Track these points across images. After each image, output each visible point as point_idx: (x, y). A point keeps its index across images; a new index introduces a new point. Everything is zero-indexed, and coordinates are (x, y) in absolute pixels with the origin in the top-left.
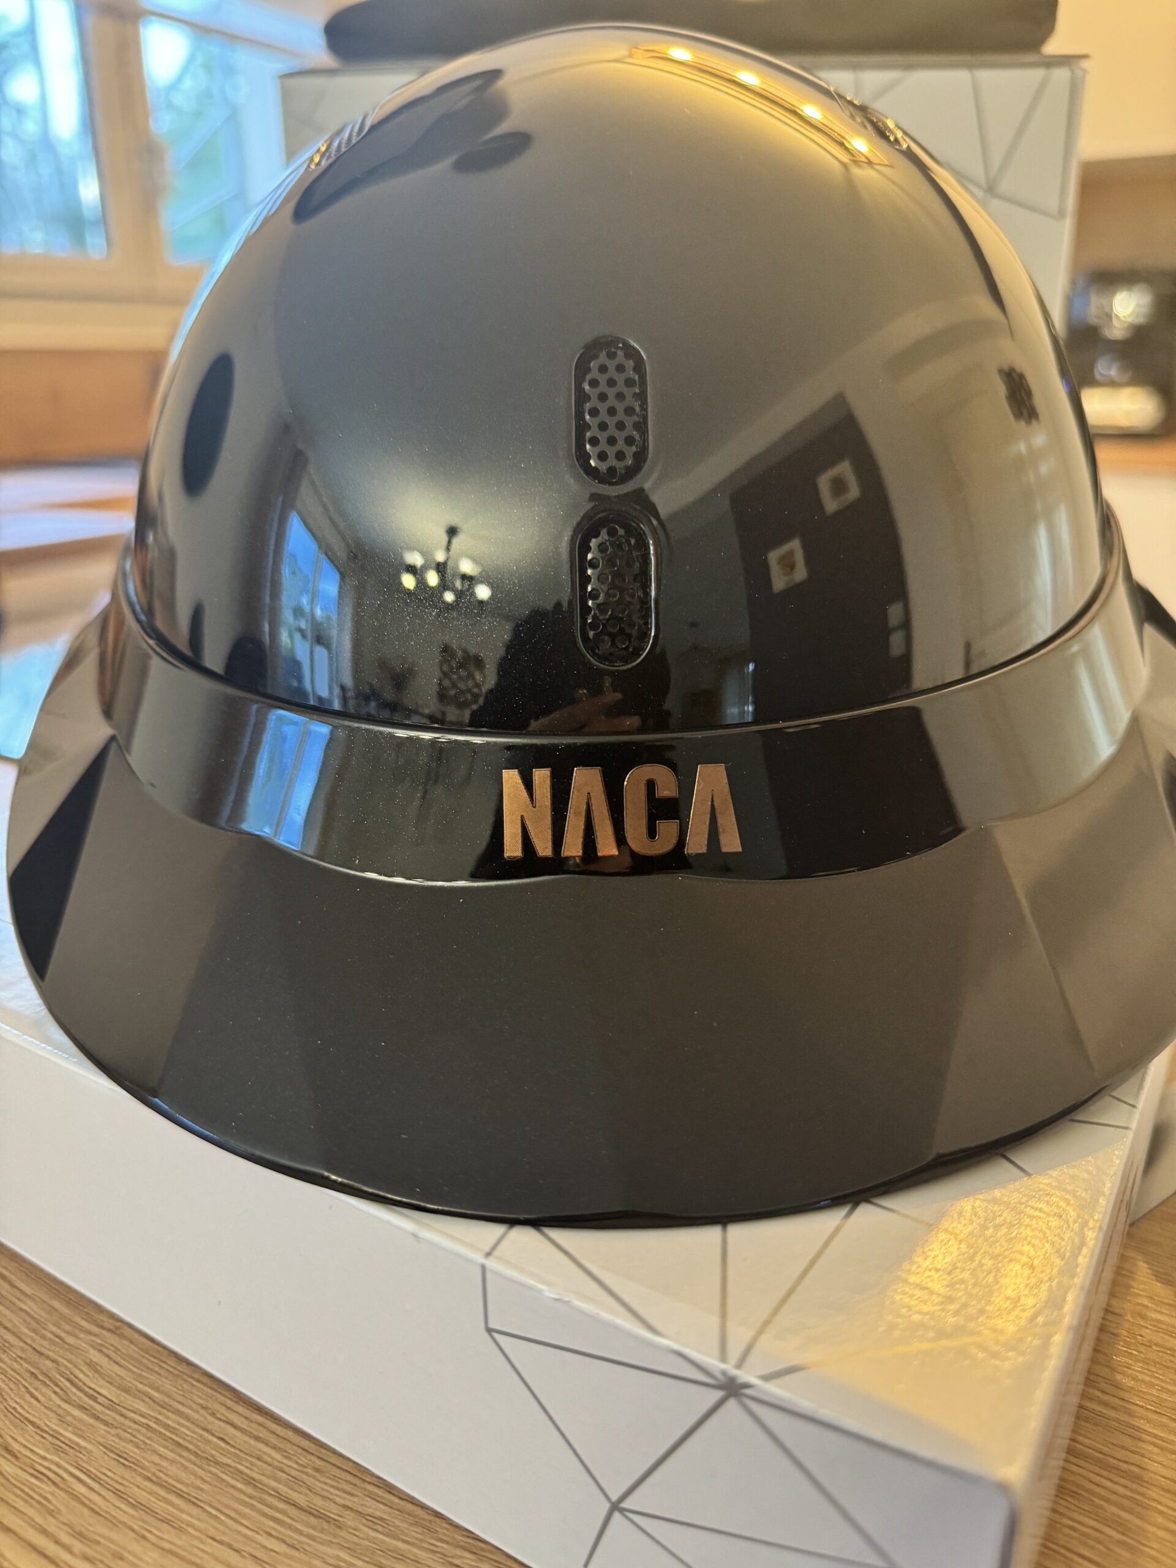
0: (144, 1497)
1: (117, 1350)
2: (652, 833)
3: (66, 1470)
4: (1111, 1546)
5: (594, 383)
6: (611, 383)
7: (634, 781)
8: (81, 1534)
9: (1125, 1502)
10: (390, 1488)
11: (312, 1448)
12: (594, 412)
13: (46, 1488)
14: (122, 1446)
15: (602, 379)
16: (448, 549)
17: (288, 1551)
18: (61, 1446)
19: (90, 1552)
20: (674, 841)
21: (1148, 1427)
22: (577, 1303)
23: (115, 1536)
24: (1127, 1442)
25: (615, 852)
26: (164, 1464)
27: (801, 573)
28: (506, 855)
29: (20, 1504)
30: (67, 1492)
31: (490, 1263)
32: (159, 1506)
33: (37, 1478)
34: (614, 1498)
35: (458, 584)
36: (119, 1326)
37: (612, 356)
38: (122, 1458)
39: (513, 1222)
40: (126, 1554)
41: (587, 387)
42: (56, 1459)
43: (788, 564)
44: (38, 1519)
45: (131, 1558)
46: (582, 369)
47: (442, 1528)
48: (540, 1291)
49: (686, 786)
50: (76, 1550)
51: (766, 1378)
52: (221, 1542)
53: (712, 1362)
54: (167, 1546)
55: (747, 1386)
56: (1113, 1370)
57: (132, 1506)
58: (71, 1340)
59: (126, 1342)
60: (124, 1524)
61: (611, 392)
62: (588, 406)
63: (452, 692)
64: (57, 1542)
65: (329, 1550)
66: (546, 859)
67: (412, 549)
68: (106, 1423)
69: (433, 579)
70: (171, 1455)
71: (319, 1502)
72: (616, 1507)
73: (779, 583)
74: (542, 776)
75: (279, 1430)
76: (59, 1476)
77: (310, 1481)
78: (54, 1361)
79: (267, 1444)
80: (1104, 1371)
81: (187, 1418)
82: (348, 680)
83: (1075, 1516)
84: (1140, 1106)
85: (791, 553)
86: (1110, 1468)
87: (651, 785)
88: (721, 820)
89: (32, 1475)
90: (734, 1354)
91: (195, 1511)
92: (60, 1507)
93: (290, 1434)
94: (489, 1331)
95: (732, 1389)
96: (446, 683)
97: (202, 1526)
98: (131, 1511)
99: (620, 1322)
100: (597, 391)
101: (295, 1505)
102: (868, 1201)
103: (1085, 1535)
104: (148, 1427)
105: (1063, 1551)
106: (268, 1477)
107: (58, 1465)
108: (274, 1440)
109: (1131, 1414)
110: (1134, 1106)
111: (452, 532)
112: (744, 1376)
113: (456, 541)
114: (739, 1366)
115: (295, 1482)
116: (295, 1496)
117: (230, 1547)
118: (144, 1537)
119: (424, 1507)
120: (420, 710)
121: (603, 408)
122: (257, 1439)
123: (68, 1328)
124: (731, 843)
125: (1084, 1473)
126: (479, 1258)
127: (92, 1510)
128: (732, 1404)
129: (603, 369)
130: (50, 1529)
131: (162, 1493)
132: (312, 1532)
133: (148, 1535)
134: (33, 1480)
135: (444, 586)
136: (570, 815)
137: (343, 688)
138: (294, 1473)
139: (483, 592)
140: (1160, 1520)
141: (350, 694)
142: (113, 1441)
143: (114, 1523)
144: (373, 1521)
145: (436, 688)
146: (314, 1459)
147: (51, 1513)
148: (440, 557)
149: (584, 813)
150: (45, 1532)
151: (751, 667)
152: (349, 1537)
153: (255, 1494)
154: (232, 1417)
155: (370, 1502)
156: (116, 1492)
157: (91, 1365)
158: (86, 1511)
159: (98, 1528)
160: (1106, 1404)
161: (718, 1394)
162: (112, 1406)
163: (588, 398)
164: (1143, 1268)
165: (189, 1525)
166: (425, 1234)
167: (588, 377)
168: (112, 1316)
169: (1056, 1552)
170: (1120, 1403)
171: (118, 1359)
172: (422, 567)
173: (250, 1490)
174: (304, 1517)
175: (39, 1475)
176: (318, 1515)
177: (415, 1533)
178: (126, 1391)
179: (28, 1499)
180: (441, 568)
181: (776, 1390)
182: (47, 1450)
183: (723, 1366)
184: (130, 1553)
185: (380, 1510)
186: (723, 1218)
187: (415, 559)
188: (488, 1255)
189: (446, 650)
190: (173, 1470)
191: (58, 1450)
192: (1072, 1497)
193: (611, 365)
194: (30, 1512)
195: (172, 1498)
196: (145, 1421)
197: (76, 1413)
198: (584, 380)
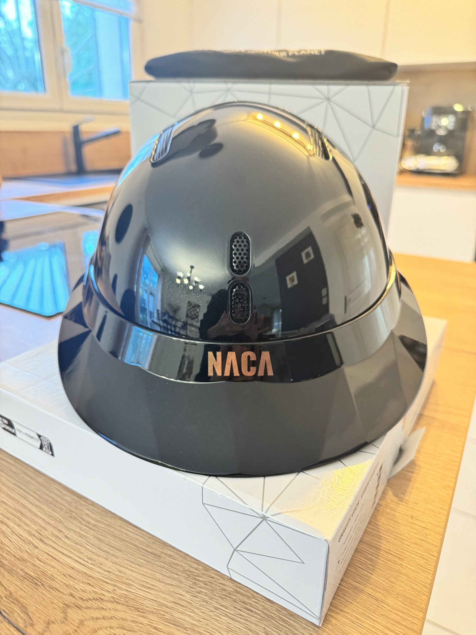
0: (106, 549)
1: (94, 510)
2: (249, 370)
3: (84, 542)
4: (368, 565)
5: (235, 246)
6: (240, 246)
7: (245, 355)
8: (90, 559)
9: (374, 555)
10: (174, 548)
11: (152, 537)
12: (235, 254)
13: (79, 547)
14: (98, 536)
15: (238, 245)
16: (191, 272)
17: (147, 563)
18: (81, 536)
19: (93, 563)
20: (255, 372)
21: (383, 535)
22: (226, 496)
23: (99, 559)
24: (377, 539)
25: (239, 375)
26: (111, 541)
27: (296, 282)
28: (209, 375)
29: (72, 551)
30: (85, 548)
31: (204, 486)
32: (111, 552)
33: (76, 544)
34: (235, 548)
35: (194, 284)
36: (93, 504)
37: (240, 238)
38: (99, 539)
39: (210, 475)
40: (103, 563)
41: (233, 247)
42: (80, 539)
43: (292, 280)
44: (78, 554)
45: (104, 564)
46: (232, 241)
47: (188, 558)
48: (217, 494)
49: (259, 357)
50: (89, 562)
51: (272, 516)
52: (129, 561)
53: (260, 512)
54: (114, 561)
55: (268, 517)
56: (377, 520)
57: (104, 552)
58: (80, 507)
59: (96, 508)
60: (102, 556)
61: (240, 249)
62: (234, 252)
63: (190, 315)
64: (84, 560)
65: (158, 563)
66: (220, 376)
67: (180, 271)
68: (93, 530)
69: (186, 281)
70: (112, 539)
71: (154, 551)
72: (235, 550)
73: (289, 285)
74: (219, 354)
75: (142, 532)
76: (82, 544)
77: (152, 546)
78: (76, 513)
79: (139, 536)
80: (373, 520)
81: (116, 529)
82: (159, 309)
83: (360, 557)
84: (380, 448)
85: (293, 277)
86: (371, 546)
87: (249, 357)
88: (268, 367)
89: (74, 543)
90: (265, 510)
91: (121, 553)
92: (83, 551)
93: (145, 533)
94: (203, 504)
95: (264, 518)
96: (189, 312)
97: (123, 557)
98: (103, 553)
99: (237, 501)
100: (236, 248)
101: (148, 551)
102: (302, 472)
103: (362, 563)
104: (105, 531)
105: (355, 566)
106: (140, 544)
107: (81, 541)
108: (141, 535)
109: (379, 532)
110: (378, 448)
111: (192, 267)
112: (267, 515)
113: (193, 270)
114: (266, 513)
115: (148, 546)
116: (148, 549)
117: (131, 562)
118: (107, 559)
119: (183, 552)
120: (181, 320)
121: (238, 253)
122: (136, 534)
123: (79, 504)
124: (270, 373)
125: (364, 547)
126: (202, 485)
127: (92, 552)
128: (264, 521)
129: (238, 242)
130: (82, 557)
131: (111, 548)
132: (153, 558)
133: (109, 559)
134: (75, 545)
135: (190, 284)
136: (227, 365)
137: (158, 310)
138: (147, 543)
139: (201, 287)
140: (383, 559)
141: (160, 312)
142: (96, 535)
143: (99, 556)
144: (170, 556)
145: (185, 314)
146: (152, 540)
147: (81, 553)
148: (189, 275)
149: (230, 364)
150: (80, 558)
151: (281, 310)
152: (163, 560)
153: (137, 549)
154: (129, 529)
155: (168, 551)
156: (98, 548)
157: (87, 514)
158: (91, 553)
159: (95, 557)
160: (373, 529)
161: (262, 519)
162: (94, 525)
163: (233, 250)
164: (390, 493)
165: (119, 556)
166: (187, 478)
167: (234, 244)
168: (91, 501)
169: (353, 566)
170: (377, 529)
171: (95, 513)
172: (183, 277)
173: (135, 548)
174: (151, 554)
175: (76, 543)
176: (154, 554)
177: (181, 559)
178: (98, 521)
179: (74, 549)
180: (189, 278)
181: (275, 519)
182: (78, 537)
183: (262, 513)
184: (104, 563)
185: (171, 553)
186: (264, 475)
187: (181, 274)
188: (204, 484)
189: (189, 302)
190: (113, 542)
191: (81, 537)
192: (360, 553)
193: (240, 240)
194: (76, 553)
195: (114, 549)
196: (104, 529)
197: (85, 527)
198: (232, 244)
